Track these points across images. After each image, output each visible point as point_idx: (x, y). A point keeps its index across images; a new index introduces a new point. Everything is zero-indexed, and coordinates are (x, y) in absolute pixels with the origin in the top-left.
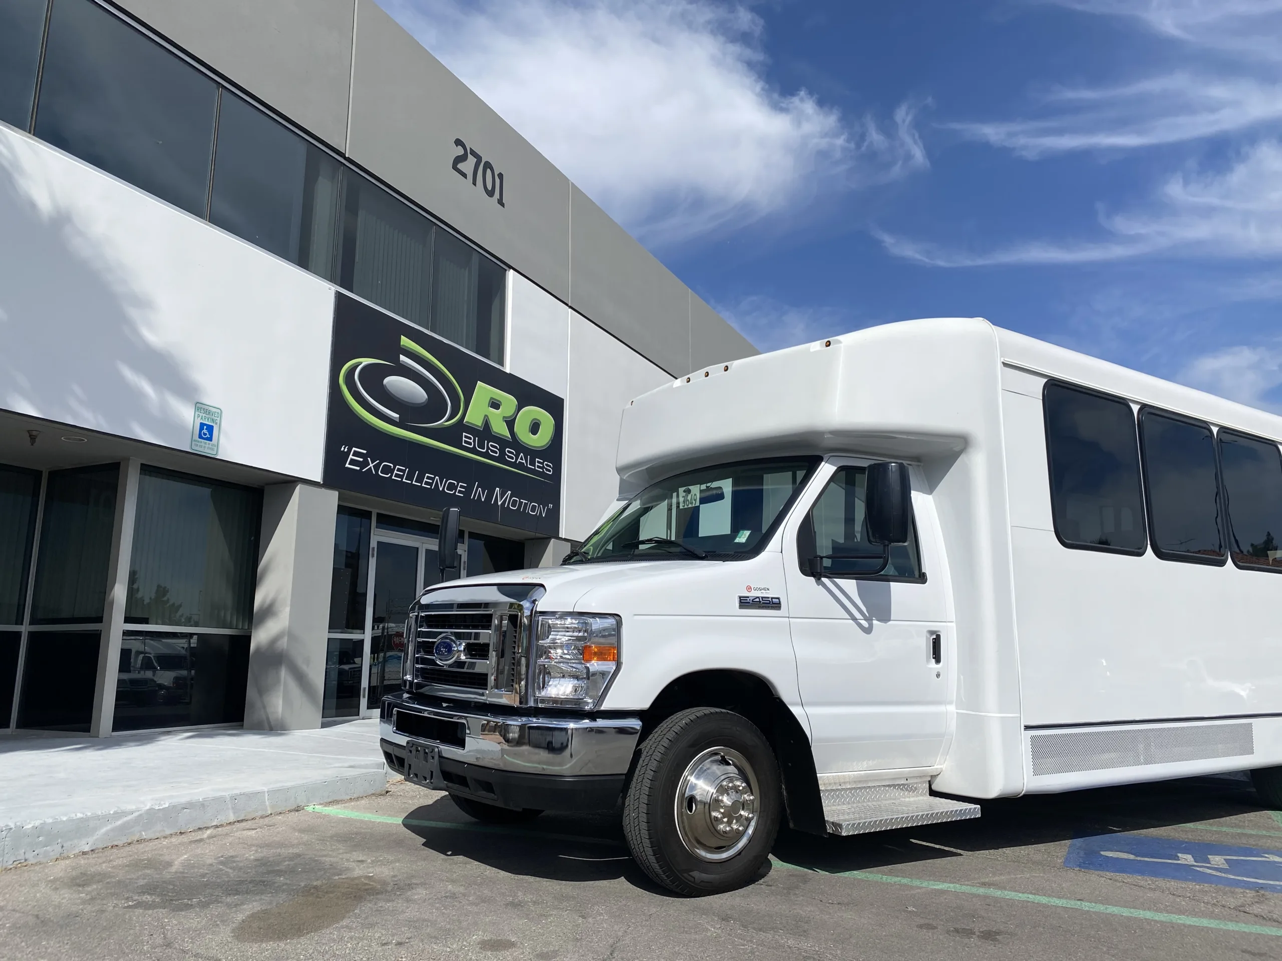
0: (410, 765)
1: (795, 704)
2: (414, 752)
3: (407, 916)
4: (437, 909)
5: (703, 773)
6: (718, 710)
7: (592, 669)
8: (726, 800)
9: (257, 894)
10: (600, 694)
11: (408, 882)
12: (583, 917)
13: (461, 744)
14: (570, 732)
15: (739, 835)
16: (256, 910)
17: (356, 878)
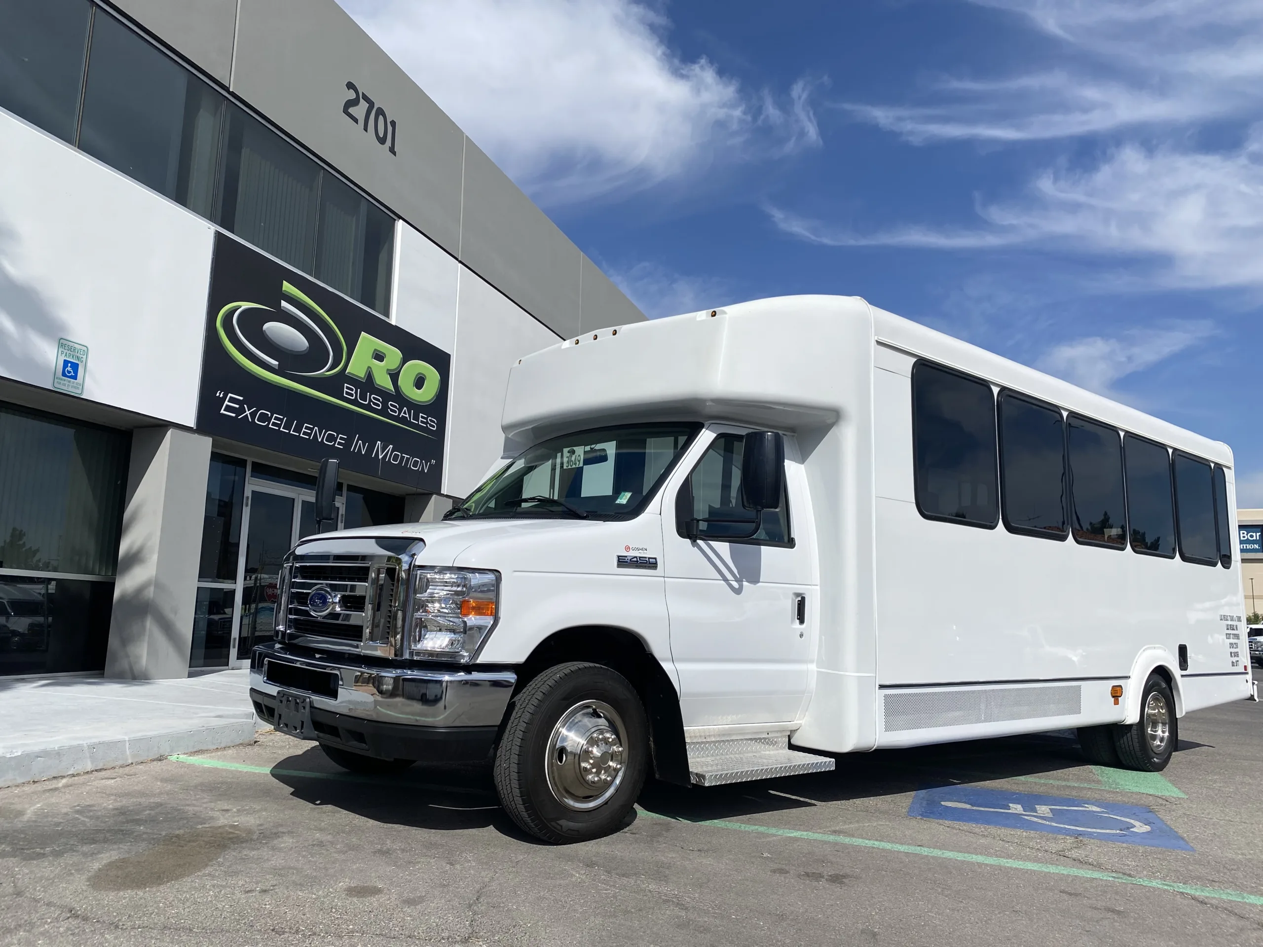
0: (280, 716)
1: (665, 660)
2: (285, 702)
3: (272, 864)
4: (304, 857)
5: (574, 725)
6: (592, 665)
7: (469, 623)
8: (596, 751)
9: (115, 843)
10: (476, 648)
11: (274, 831)
12: (451, 864)
13: (334, 695)
14: (444, 684)
15: (607, 785)
16: (114, 858)
17: (220, 827)
